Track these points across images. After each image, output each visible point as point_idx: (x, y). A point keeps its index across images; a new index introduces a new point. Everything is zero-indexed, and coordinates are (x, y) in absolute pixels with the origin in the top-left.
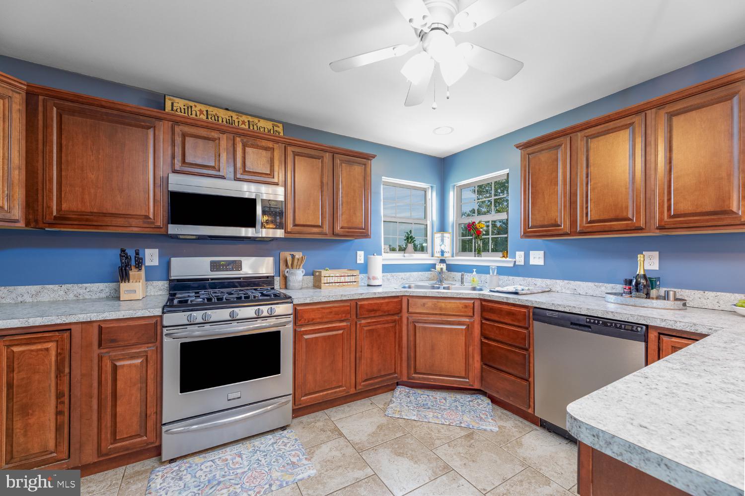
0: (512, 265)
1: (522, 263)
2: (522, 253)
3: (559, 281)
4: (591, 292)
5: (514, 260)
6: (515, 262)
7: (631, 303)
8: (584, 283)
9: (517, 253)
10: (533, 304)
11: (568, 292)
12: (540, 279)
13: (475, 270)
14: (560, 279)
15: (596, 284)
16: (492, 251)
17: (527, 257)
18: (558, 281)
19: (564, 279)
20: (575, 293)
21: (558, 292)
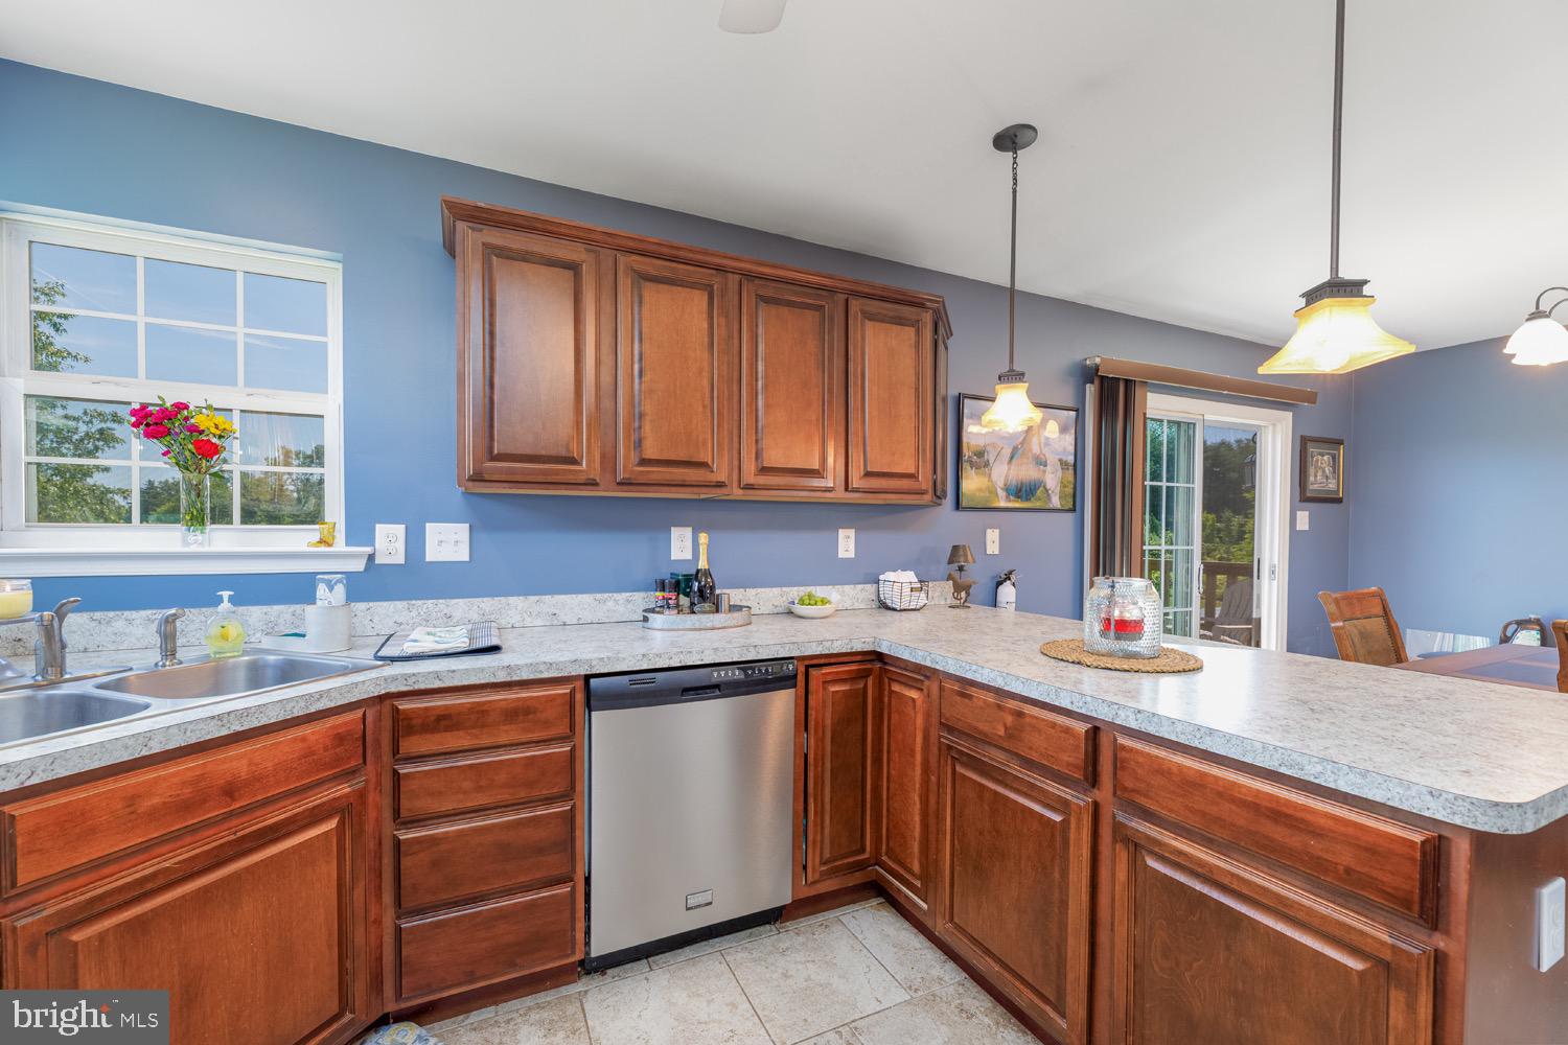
0: (359, 566)
1: (400, 559)
2: (399, 530)
3: (515, 598)
4: (587, 617)
5: (369, 550)
6: (371, 557)
7: (709, 625)
8: (574, 596)
9: (379, 527)
10: (591, 666)
11: (539, 622)
12: (460, 600)
13: (226, 594)
14: (519, 595)
15: (598, 596)
16: (244, 522)
17: (415, 541)
18: (512, 600)
19: (526, 592)
20: (555, 622)
21: (513, 627)
